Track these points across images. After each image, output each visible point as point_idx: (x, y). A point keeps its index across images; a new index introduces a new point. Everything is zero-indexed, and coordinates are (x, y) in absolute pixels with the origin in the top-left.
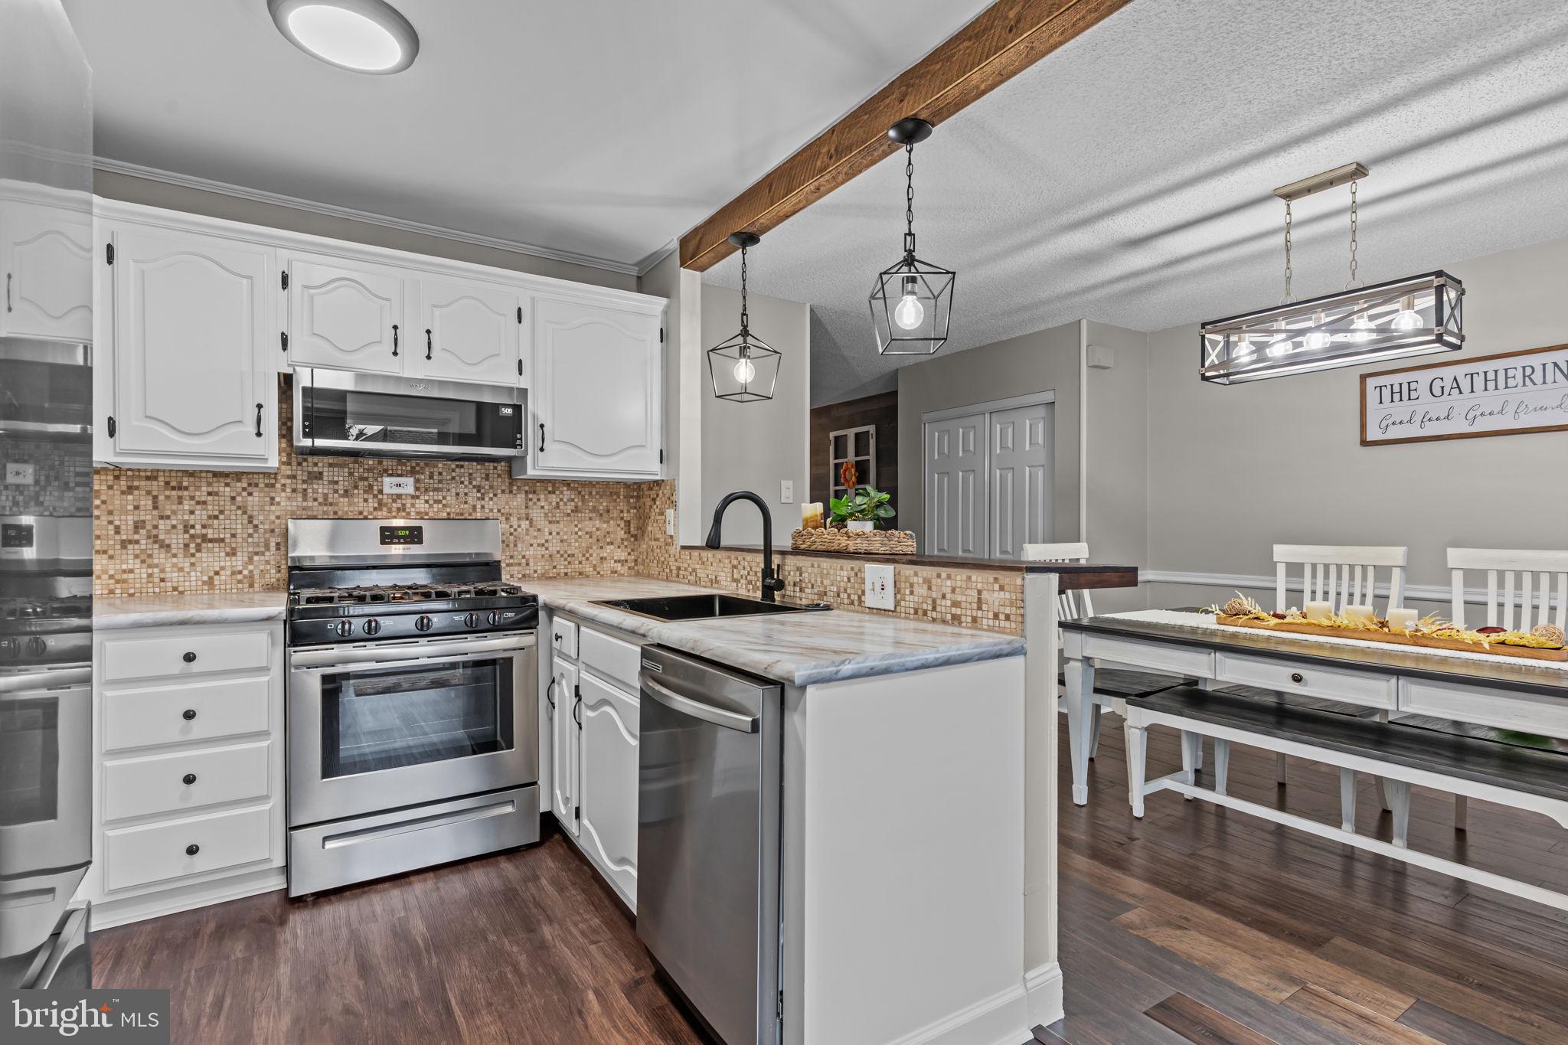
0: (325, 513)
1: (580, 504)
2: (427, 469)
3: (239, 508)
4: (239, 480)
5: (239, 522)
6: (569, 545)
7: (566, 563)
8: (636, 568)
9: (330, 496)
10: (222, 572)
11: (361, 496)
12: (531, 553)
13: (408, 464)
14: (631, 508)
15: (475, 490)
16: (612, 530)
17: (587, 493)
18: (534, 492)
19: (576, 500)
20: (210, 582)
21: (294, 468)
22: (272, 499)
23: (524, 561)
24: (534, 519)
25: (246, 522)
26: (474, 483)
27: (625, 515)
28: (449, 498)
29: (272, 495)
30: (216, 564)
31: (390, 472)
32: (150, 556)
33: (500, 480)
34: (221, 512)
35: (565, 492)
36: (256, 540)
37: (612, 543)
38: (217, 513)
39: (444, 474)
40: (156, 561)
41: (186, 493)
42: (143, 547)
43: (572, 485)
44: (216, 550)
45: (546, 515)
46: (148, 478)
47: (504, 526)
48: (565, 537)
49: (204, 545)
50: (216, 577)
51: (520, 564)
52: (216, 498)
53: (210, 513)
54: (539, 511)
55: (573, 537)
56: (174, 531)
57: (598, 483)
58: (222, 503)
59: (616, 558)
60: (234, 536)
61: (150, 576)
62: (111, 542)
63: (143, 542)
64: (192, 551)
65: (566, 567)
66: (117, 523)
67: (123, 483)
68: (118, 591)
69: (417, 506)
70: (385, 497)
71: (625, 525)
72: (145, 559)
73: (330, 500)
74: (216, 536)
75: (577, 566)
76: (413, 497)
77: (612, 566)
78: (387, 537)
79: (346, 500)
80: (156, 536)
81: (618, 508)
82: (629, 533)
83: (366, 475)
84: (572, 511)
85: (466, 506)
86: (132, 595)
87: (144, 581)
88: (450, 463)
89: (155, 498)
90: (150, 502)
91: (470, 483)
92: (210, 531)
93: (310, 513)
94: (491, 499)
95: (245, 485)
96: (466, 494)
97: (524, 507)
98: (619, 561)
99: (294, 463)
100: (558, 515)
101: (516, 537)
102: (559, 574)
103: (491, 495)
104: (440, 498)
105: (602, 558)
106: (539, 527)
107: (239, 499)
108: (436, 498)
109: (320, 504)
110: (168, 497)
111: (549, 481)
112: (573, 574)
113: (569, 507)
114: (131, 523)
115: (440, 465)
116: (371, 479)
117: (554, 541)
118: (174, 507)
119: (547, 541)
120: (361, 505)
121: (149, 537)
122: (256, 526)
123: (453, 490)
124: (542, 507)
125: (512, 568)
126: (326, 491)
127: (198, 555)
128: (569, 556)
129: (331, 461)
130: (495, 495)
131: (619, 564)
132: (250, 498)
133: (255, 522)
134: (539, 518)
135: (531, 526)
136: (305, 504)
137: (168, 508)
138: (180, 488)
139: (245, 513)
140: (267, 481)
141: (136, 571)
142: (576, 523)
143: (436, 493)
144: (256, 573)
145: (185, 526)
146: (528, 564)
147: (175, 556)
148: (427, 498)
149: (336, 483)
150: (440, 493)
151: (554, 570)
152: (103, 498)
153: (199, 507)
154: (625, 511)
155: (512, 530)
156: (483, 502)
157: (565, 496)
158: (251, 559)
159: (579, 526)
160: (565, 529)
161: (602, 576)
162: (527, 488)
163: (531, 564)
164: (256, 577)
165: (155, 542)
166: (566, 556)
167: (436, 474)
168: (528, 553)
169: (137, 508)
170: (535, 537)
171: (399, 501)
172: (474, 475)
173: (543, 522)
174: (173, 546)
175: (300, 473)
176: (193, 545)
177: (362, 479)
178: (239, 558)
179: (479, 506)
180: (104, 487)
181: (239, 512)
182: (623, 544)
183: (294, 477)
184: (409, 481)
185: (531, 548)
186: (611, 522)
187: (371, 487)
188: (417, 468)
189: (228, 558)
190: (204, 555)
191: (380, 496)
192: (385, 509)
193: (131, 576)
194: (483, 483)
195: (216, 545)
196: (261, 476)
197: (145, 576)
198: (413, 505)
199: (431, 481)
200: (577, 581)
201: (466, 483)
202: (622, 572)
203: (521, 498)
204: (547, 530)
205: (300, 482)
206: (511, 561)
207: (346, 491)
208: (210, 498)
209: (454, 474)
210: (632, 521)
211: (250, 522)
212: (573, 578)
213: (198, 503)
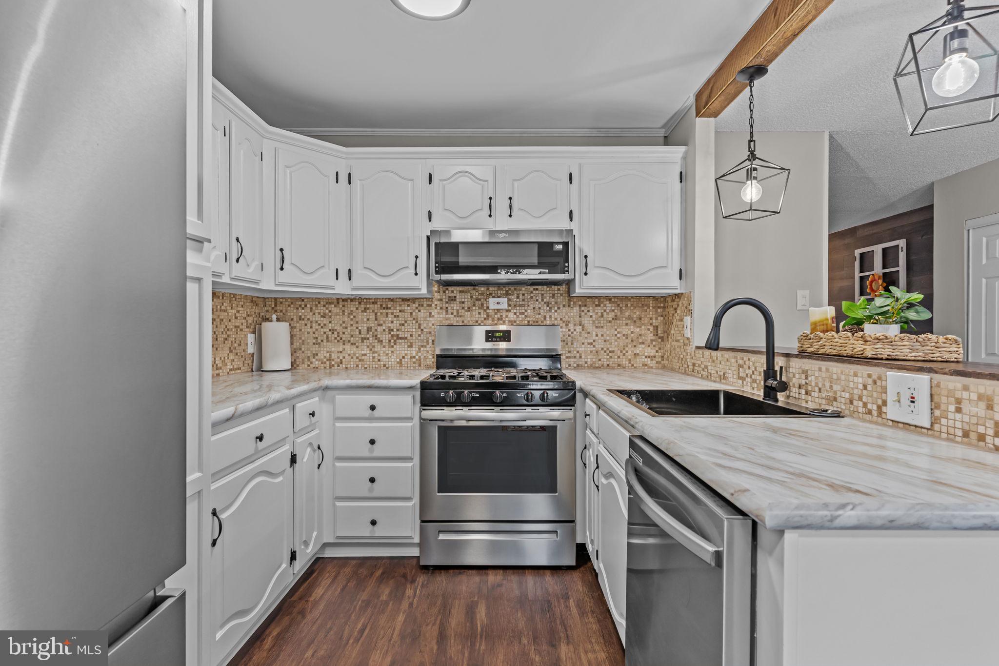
0: (457, 321)
1: (619, 314)
2: (515, 292)
3: (414, 319)
4: (414, 303)
5: (414, 327)
6: (611, 344)
7: (608, 357)
8: (662, 362)
9: (460, 311)
10: (406, 357)
11: (477, 311)
12: (583, 349)
13: (504, 289)
14: (659, 316)
15: (545, 305)
16: (643, 333)
17: (624, 305)
18: (585, 306)
19: (616, 311)
20: (400, 363)
21: (441, 294)
22: (430, 313)
23: (578, 355)
24: (585, 325)
25: (417, 327)
26: (545, 300)
27: (654, 321)
28: (529, 311)
29: (431, 311)
30: (403, 352)
31: (493, 295)
32: (374, 347)
33: (562, 297)
34: (406, 322)
35: (608, 305)
36: (422, 338)
37: (643, 343)
38: (403, 322)
39: (526, 295)
40: (376, 350)
41: (389, 311)
42: (371, 342)
43: (613, 300)
44: (403, 344)
45: (594, 322)
46: (373, 303)
47: (564, 330)
48: (608, 338)
49: (398, 341)
50: (403, 360)
51: (575, 357)
52: (403, 313)
53: (401, 322)
54: (589, 319)
55: (613, 338)
56: (384, 333)
57: (632, 297)
58: (406, 316)
59: (646, 354)
60: (411, 335)
61: (374, 358)
62: (357, 339)
63: (371, 339)
64: (392, 344)
65: (608, 360)
66: (360, 328)
67: (362, 306)
68: (360, 366)
69: (509, 316)
70: (491, 311)
71: (654, 330)
72: (371, 348)
73: (460, 314)
74: (403, 336)
75: (616, 360)
76: (507, 311)
77: (643, 360)
78: (490, 337)
79: (469, 313)
80: (376, 336)
81: (648, 316)
82: (657, 335)
83: (479, 297)
84: (613, 319)
85: (540, 316)
86: (366, 368)
87: (371, 360)
88: (529, 287)
89: (376, 314)
90: (374, 317)
91: (543, 300)
92: (400, 333)
93: (449, 322)
94: (556, 311)
95: (417, 306)
96: (540, 308)
97: (578, 317)
98: (649, 357)
99: (441, 292)
100: (602, 322)
101: (572, 338)
102: (603, 365)
103: (556, 308)
104: (523, 311)
105: (635, 354)
106: (588, 331)
107: (414, 314)
108: (521, 311)
109: (455, 316)
110: (381, 313)
111: (596, 297)
112: (614, 365)
113: (610, 316)
114: (365, 328)
115: (523, 289)
116: (482, 300)
117: (600, 341)
118: (384, 319)
119: (594, 341)
120: (477, 316)
121: (373, 336)
122: (422, 330)
123: (532, 306)
124: (591, 316)
125: (570, 360)
126: (458, 308)
127: (395, 346)
128: (610, 352)
129: (461, 289)
130: (559, 308)
131: (649, 359)
132: (419, 313)
133: (422, 328)
134: (588, 325)
135: (583, 330)
136: (447, 316)
137: (382, 319)
138: (387, 308)
139: (417, 322)
140: (428, 303)
141: (368, 355)
142: (616, 327)
143: (521, 308)
144: (422, 358)
145: (389, 330)
146: (580, 357)
147: (384, 347)
148: (515, 311)
149: (463, 303)
150: (523, 308)
151: (600, 362)
152: (354, 314)
153: (395, 319)
154: (654, 318)
155: (570, 333)
156: (550, 314)
157: (608, 308)
158: (419, 349)
159: (618, 330)
160: (608, 333)
161: (635, 367)
162: (580, 303)
163: (583, 357)
164: (422, 360)
165: (376, 339)
166: (608, 352)
167: (521, 295)
168: (580, 349)
169: (368, 320)
170: (586, 338)
171: (498, 314)
172: (545, 295)
173: (591, 327)
174: (384, 341)
175: (444, 297)
176: (392, 341)
177: (478, 300)
178: (414, 349)
179: (548, 316)
180: (355, 309)
181: (414, 322)
182: (652, 343)
183: (441, 300)
184: (504, 300)
185: (583, 346)
186: (643, 327)
187: (482, 305)
188: (510, 292)
189: (409, 349)
190: (398, 347)
191: (488, 311)
192: (490, 319)
193: (365, 357)
194: (550, 300)
195: (403, 341)
196: (425, 300)
197: (371, 358)
198: (507, 316)
199: (518, 300)
200: (616, 371)
201: (540, 300)
202: (651, 365)
203: (576, 310)
204: (594, 333)
205: (444, 303)
206: (569, 355)
207: (469, 308)
208: (400, 314)
209: (532, 295)
210: (659, 327)
211: (419, 327)
212: (613, 368)
213: (395, 316)
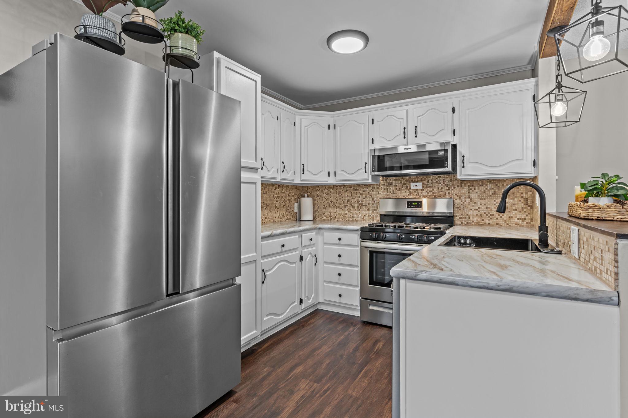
0: (393, 196)
1: (497, 190)
2: (427, 179)
3: (370, 195)
4: (370, 187)
5: (370, 200)
7: (489, 218)
8: (532, 223)
9: (395, 191)
10: (366, 216)
11: (404, 190)
12: (471, 213)
13: (420, 177)
14: (528, 192)
15: (446, 186)
17: (501, 185)
18: (473, 186)
19: (495, 189)
20: (363, 218)
21: (384, 182)
22: (379, 192)
23: (467, 216)
24: (473, 198)
25: (372, 200)
26: (445, 183)
27: (524, 195)
28: (435, 190)
29: (379, 191)
30: (365, 213)
31: (413, 181)
32: (350, 210)
33: (456, 181)
34: (366, 197)
35: (488, 185)
36: (374, 206)
37: (516, 210)
38: (365, 197)
39: (433, 180)
40: (352, 211)
41: (358, 191)
42: (349, 207)
43: (492, 182)
44: (365, 208)
45: (479, 196)
46: (350, 187)
47: (458, 201)
48: (489, 206)
49: (362, 207)
50: (365, 217)
51: (466, 218)
52: (365, 192)
53: (363, 197)
54: (475, 194)
55: (493, 206)
56: (355, 203)
58: (366, 194)
59: (518, 217)
60: (369, 204)
61: (350, 215)
62: (343, 206)
63: (349, 206)
64: (359, 209)
65: (489, 220)
66: (344, 200)
67: (345, 189)
68: (344, 219)
69: (423, 193)
70: (412, 190)
71: (524, 201)
72: (349, 210)
73: (395, 192)
74: (365, 204)
75: (495, 220)
76: (422, 190)
77: (516, 221)
78: (409, 205)
79: (399, 192)
80: (352, 204)
81: (520, 192)
82: (527, 204)
83: (405, 183)
84: (492, 194)
85: (442, 193)
86: (347, 221)
87: (349, 217)
88: (435, 176)
89: (351, 193)
90: (350, 194)
91: (444, 183)
92: (363, 203)
93: (389, 197)
94: (452, 190)
95: (372, 188)
96: (442, 188)
97: (467, 193)
98: (521, 219)
99: (384, 180)
100: (484, 196)
101: (464, 206)
102: (485, 224)
103: (453, 188)
104: (432, 190)
105: (510, 217)
106: (475, 201)
107: (370, 192)
108: (430, 190)
109: (392, 194)
110: (354, 193)
111: (480, 180)
112: (493, 224)
113: (491, 192)
114: (346, 200)
115: (432, 177)
116: (407, 184)
117: (483, 208)
118: (355, 196)
119: (479, 208)
120: (404, 193)
121: (350, 204)
122: (374, 201)
123: (437, 187)
124: (477, 192)
125: (462, 219)
126: (393, 189)
127: (361, 210)
128: (491, 215)
129: (395, 179)
130: (454, 188)
131: (521, 221)
132: (373, 192)
133: (374, 200)
134: (475, 198)
135: (471, 201)
136: (387, 194)
137: (354, 196)
138: (357, 190)
139: (372, 197)
140: (377, 187)
141: (348, 214)
142: (495, 199)
143: (430, 188)
144: (374, 216)
145: (358, 201)
146: (469, 218)
147: (355, 210)
148: (427, 190)
149: (396, 186)
150: (432, 188)
151: (483, 222)
152: (341, 193)
153: (361, 195)
154: (524, 193)
155: (462, 203)
156: (449, 191)
157: (489, 187)
158: (373, 211)
159: (496, 201)
160: (489, 203)
161: (509, 226)
162: (469, 184)
163: (471, 218)
164: (374, 217)
165: (351, 206)
166: (489, 215)
167: (430, 180)
168: (469, 213)
169: (348, 196)
170: (473, 206)
171: (417, 192)
173: (477, 199)
174: (355, 207)
175: (386, 183)
176: (359, 207)
177: (404, 184)
178: (370, 211)
179: (447, 193)
180: (341, 190)
181: (370, 197)
182: (523, 210)
183: (384, 185)
184: (420, 184)
185: (471, 211)
186: (516, 199)
187: (407, 187)
188: (423, 179)
189: (367, 211)
190: (362, 210)
191: (410, 190)
192: (412, 195)
193: (346, 215)
194: (449, 183)
195: (365, 207)
196: (376, 185)
197: (349, 215)
198: (422, 193)
199: (428, 184)
201: (442, 183)
202: (522, 225)
203: (466, 189)
204: (479, 203)
205: (386, 186)
206: (462, 216)
207: (399, 189)
208: (363, 193)
209: (437, 180)
210: (529, 199)
211: (373, 200)
212: (493, 226)
213: (361, 194)
